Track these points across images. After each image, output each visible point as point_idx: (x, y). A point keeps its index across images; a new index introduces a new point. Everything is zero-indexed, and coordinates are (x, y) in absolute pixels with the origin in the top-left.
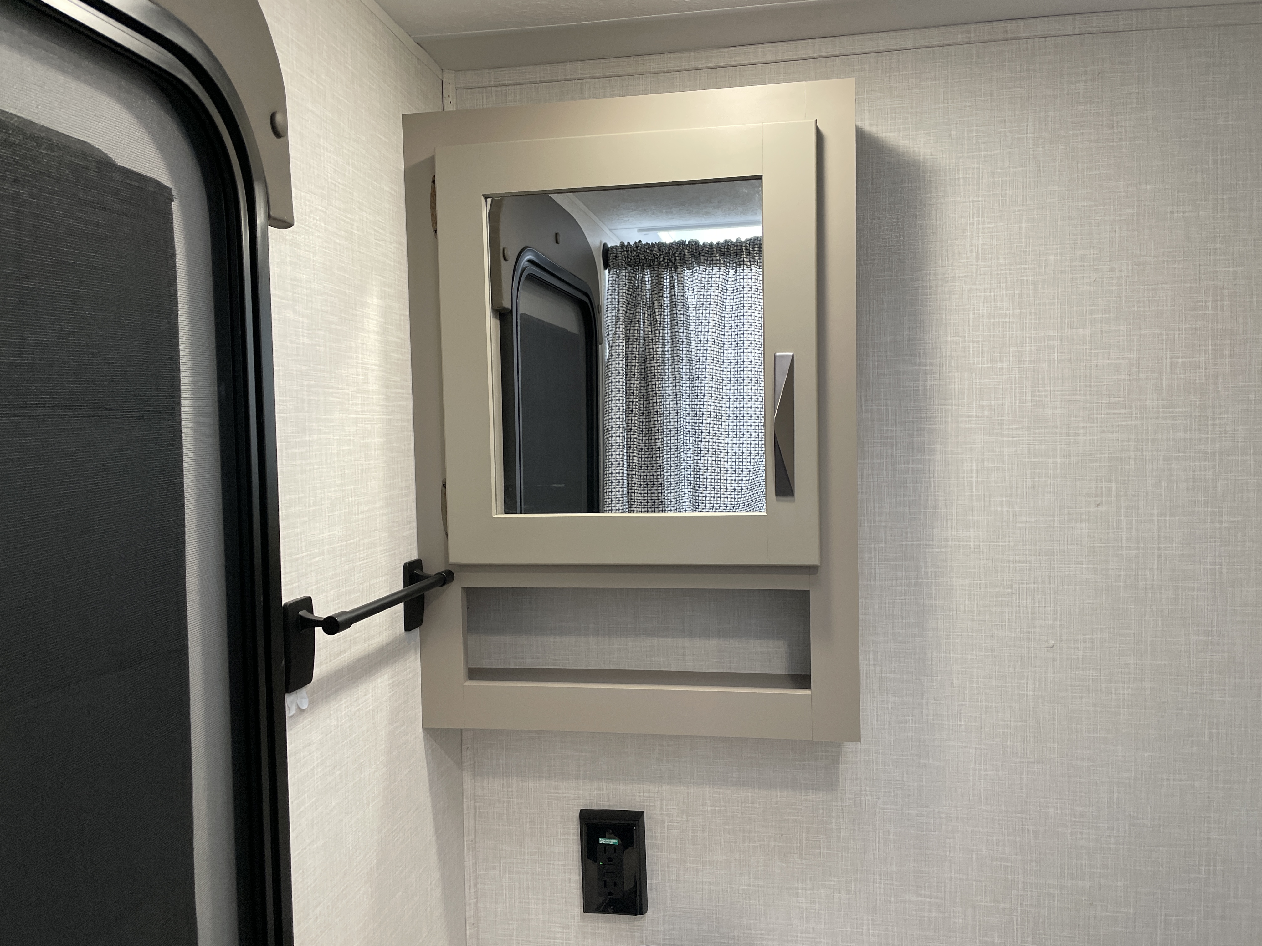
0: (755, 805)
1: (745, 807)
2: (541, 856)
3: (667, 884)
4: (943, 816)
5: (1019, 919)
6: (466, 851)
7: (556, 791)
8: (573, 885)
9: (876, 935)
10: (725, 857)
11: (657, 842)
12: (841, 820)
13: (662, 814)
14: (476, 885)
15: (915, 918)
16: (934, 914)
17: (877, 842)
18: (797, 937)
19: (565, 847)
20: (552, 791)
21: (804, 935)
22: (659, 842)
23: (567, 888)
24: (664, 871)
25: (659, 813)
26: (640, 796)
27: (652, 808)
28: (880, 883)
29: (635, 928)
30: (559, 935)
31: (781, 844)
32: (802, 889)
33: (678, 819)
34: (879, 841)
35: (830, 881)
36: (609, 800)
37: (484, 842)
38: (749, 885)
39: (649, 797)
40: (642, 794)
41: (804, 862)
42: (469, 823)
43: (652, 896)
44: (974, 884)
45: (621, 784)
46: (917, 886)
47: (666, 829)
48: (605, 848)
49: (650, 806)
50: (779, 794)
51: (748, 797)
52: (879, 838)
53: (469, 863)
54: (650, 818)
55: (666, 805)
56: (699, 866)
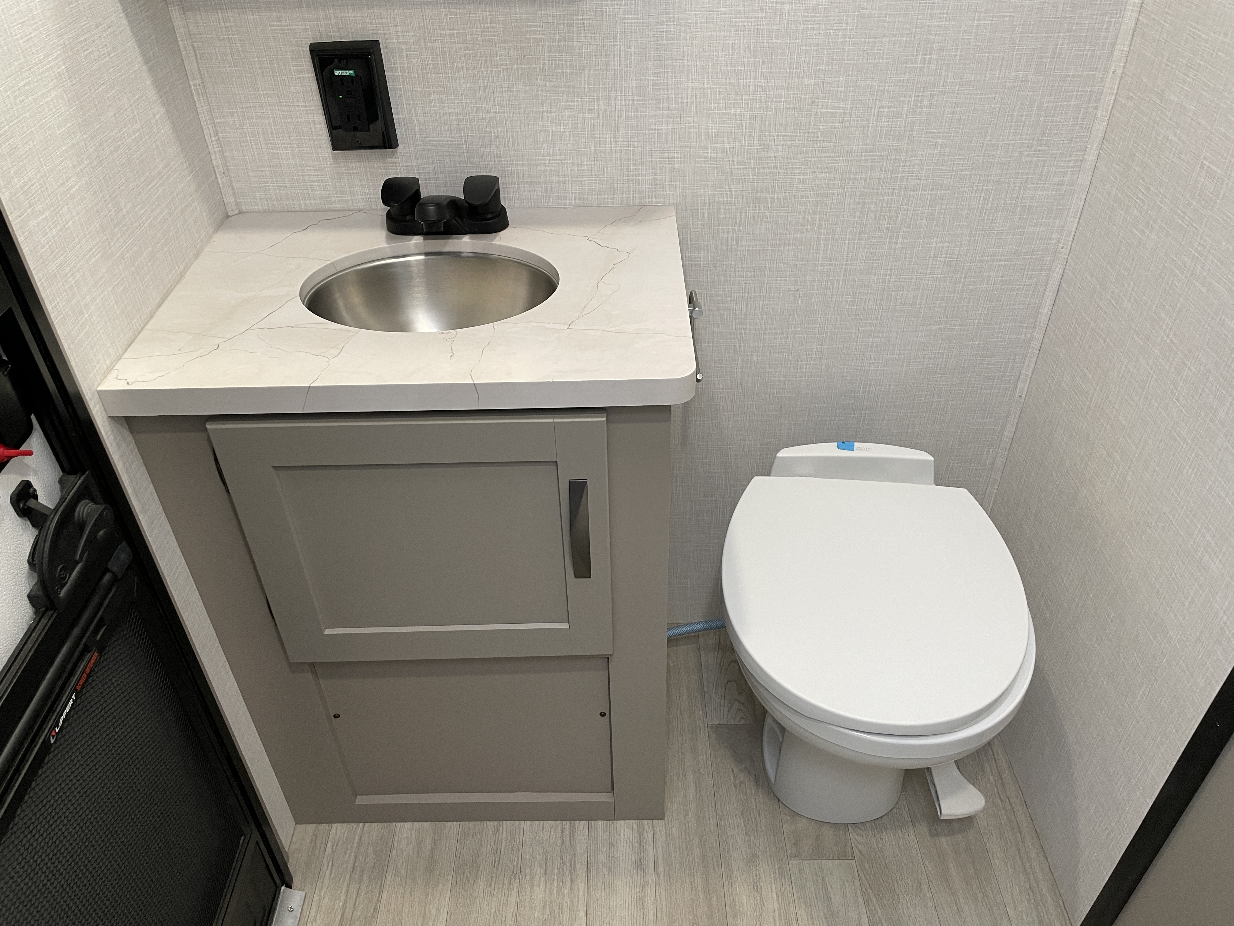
0: (494, 25)
1: (484, 28)
2: (278, 97)
3: (415, 118)
4: (683, 22)
5: (748, 124)
6: (195, 97)
7: (280, 23)
8: (318, 126)
9: (618, 151)
10: (469, 85)
11: (397, 74)
12: (582, 35)
13: (398, 42)
14: (216, 133)
15: (654, 131)
16: (670, 127)
17: (618, 56)
18: (545, 160)
19: (302, 86)
20: (276, 23)
21: (551, 158)
22: (400, 74)
23: (313, 130)
24: (410, 104)
25: (395, 41)
26: (372, 23)
27: (387, 36)
28: (621, 100)
29: (389, 165)
30: (314, 178)
31: (524, 66)
32: (547, 112)
33: (416, 46)
34: (620, 55)
35: (574, 102)
36: (339, 30)
37: (214, 88)
38: (496, 113)
39: (382, 23)
40: (374, 21)
41: (548, 84)
42: (191, 66)
43: (400, 131)
44: (709, 92)
45: (350, 11)
46: (656, 100)
47: (405, 59)
48: (342, 80)
49: (385, 34)
50: (518, 10)
51: (486, 16)
52: (620, 51)
53: (202, 108)
54: (387, 47)
55: (402, 32)
56: (444, 97)
